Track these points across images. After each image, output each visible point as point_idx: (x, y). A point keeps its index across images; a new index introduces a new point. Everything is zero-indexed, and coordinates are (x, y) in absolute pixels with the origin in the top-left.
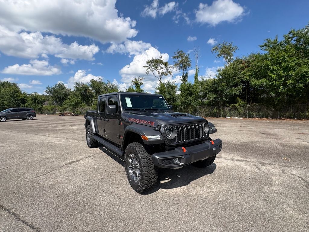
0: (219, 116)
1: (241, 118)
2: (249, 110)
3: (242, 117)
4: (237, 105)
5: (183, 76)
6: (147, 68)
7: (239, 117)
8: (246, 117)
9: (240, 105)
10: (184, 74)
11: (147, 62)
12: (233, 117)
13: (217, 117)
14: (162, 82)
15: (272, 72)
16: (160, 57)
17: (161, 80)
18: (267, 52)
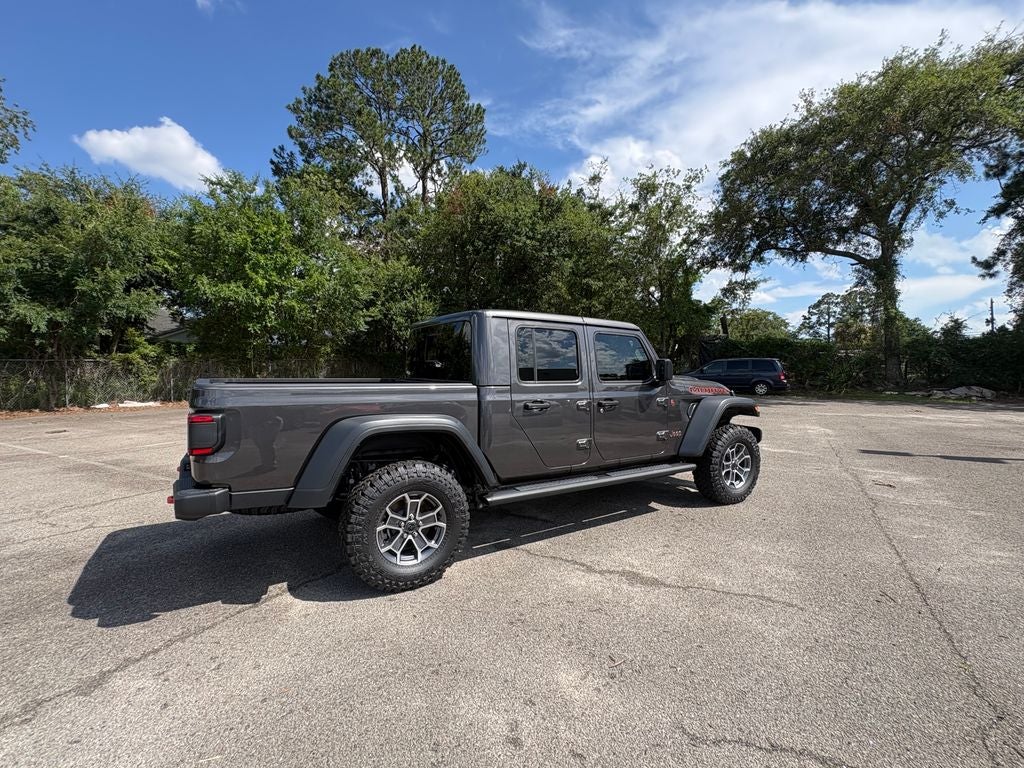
0: (53, 403)
1: (151, 404)
2: (175, 375)
3: (155, 399)
4: (134, 356)
7: (143, 401)
8: (166, 399)
9: (144, 357)
12: (122, 403)
13: (47, 409)
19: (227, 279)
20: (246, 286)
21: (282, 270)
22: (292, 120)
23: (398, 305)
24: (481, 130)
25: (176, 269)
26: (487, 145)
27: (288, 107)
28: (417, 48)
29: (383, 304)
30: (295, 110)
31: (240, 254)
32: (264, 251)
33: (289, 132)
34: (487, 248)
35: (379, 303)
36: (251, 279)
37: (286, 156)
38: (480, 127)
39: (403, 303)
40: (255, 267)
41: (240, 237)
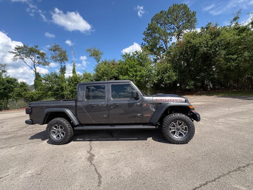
5: (61, 68)
6: (15, 54)
10: (62, 66)
11: (16, 48)
14: (37, 72)
15: (130, 72)
16: (35, 46)
17: (36, 70)
18: (124, 60)
19: (125, 75)
20: (128, 76)
21: (136, 71)
22: (144, 36)
23: (166, 75)
24: (195, 19)
25: (118, 75)
26: (197, 22)
27: (143, 34)
28: (174, 4)
29: (161, 75)
30: (144, 34)
31: (127, 69)
32: (132, 68)
33: (143, 39)
34: (193, 54)
35: (160, 75)
36: (129, 74)
37: (143, 45)
38: (194, 18)
39: (167, 74)
40: (130, 71)
41: (127, 66)
